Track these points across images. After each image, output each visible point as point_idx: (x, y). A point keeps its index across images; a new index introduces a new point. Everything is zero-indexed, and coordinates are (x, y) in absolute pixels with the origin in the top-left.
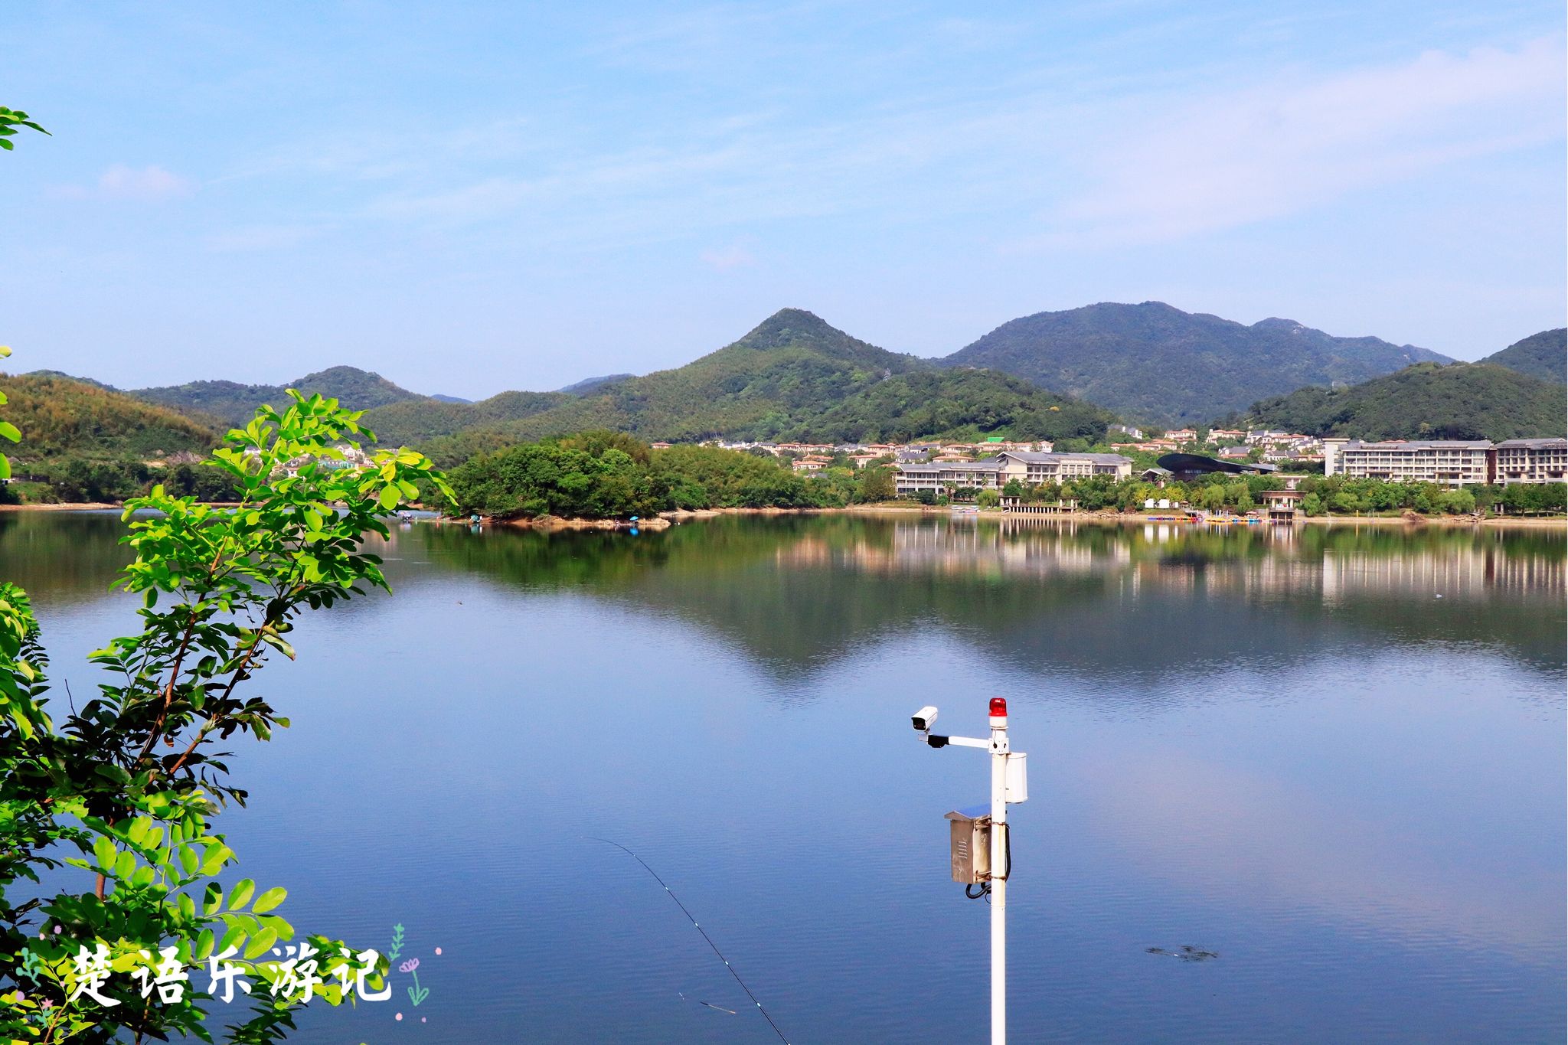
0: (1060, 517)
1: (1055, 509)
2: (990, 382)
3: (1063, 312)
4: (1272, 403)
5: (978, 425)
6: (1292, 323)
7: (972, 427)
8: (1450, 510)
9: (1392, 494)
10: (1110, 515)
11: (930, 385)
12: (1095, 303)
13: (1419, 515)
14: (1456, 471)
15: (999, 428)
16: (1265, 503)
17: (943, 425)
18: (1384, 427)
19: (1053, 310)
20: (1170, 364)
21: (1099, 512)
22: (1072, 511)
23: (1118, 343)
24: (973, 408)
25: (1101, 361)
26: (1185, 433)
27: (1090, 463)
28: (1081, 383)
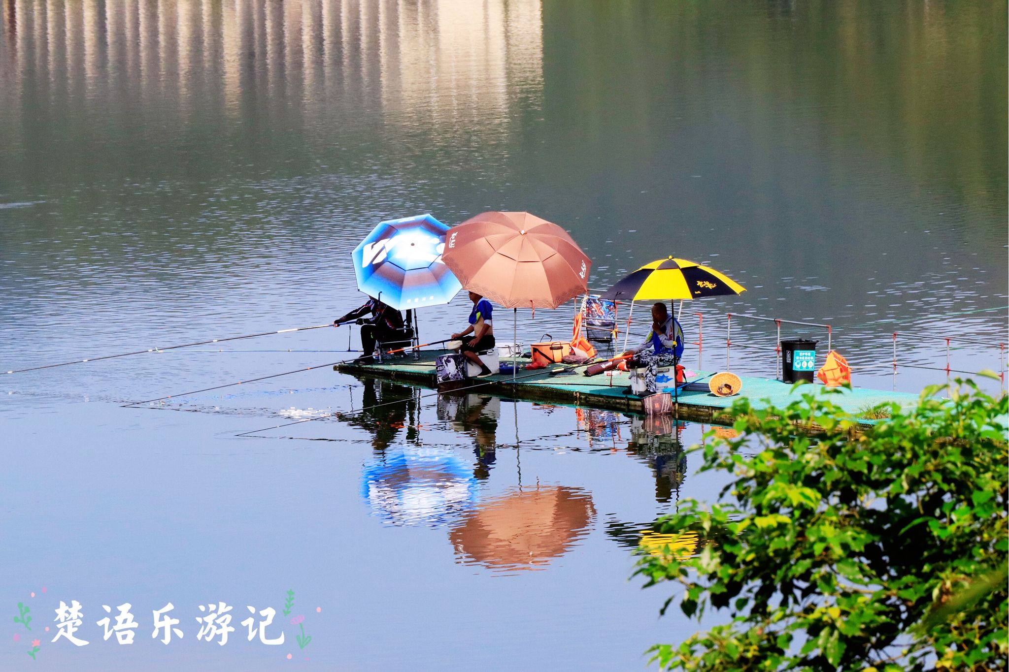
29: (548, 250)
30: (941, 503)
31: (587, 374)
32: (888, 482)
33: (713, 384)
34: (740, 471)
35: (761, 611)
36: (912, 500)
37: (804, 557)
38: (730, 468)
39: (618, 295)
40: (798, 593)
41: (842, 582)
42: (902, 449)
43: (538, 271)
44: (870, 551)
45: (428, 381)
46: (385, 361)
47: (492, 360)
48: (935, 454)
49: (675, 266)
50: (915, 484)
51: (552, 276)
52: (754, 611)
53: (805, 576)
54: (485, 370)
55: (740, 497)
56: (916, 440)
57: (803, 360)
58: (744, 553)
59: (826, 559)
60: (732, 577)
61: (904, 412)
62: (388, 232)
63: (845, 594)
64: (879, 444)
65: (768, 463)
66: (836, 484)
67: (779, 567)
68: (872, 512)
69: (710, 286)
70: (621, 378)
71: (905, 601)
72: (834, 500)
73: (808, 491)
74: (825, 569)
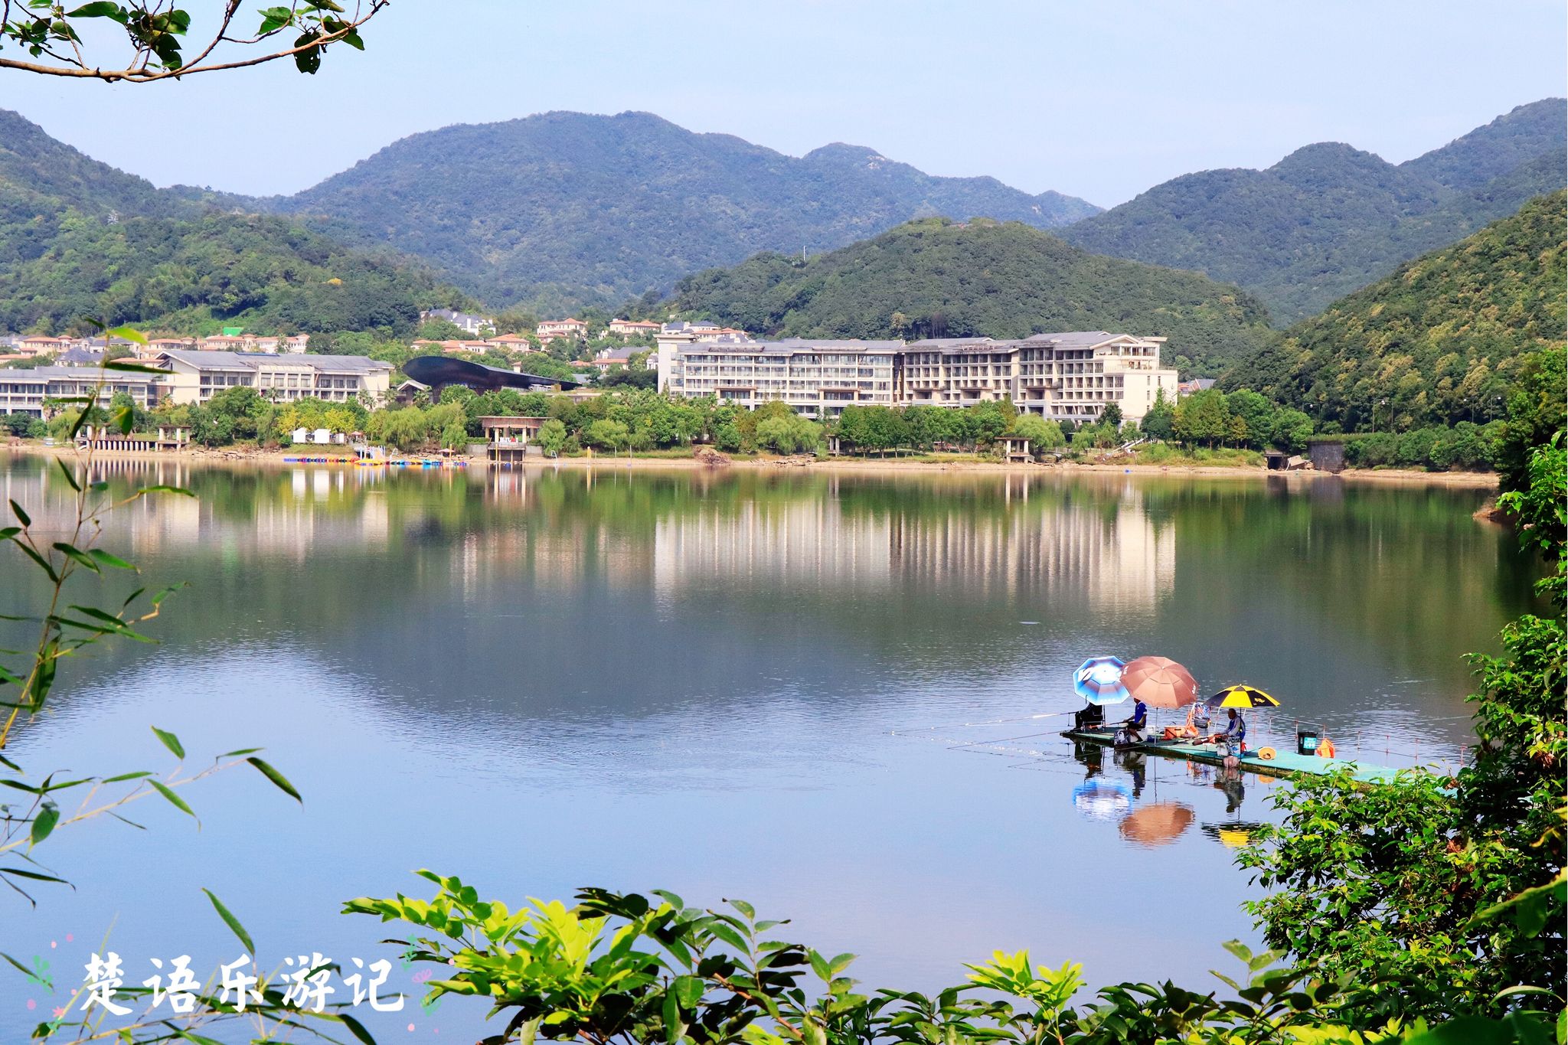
0: (159, 456)
1: (152, 444)
2: (256, 237)
3: (490, 125)
4: (709, 278)
5: (211, 307)
6: (866, 153)
7: (202, 309)
8: (774, 447)
9: (681, 422)
10: (243, 454)
11: (166, 239)
12: (544, 111)
13: (724, 455)
14: (851, 388)
15: (244, 312)
16: (487, 436)
17: (154, 307)
18: (840, 319)
19: (475, 122)
20: (648, 214)
21: (225, 450)
22: (179, 446)
23: (568, 179)
24: (206, 278)
25: (539, 206)
26: (568, 324)
27: (311, 370)
28: (505, 241)
29: (1177, 678)
30: (1404, 833)
31: (1194, 744)
32: (1377, 820)
33: (1260, 753)
34: (1295, 810)
35: (1303, 886)
36: (1388, 830)
37: (1329, 858)
38: (1290, 808)
39: (1213, 704)
40: (1325, 878)
41: (1349, 874)
42: (1385, 803)
43: (1171, 689)
44: (1365, 857)
45: (1109, 743)
46: (1087, 732)
47: (1143, 735)
48: (1403, 807)
49: (1243, 690)
50: (1391, 822)
51: (1177, 692)
52: (1299, 886)
53: (1329, 869)
54: (1140, 739)
55: (1294, 824)
56: (1393, 798)
57: (1309, 743)
58: (1295, 854)
59: (1341, 860)
60: (1288, 866)
61: (1386, 783)
62: (1092, 664)
63: (1351, 880)
64: (1372, 799)
65: (1311, 806)
66: (1347, 820)
67: (1315, 862)
68: (1366, 836)
69: (1262, 701)
70: (1211, 747)
71: (1382, 885)
72: (1345, 828)
73: (1332, 823)
74: (1340, 865)
